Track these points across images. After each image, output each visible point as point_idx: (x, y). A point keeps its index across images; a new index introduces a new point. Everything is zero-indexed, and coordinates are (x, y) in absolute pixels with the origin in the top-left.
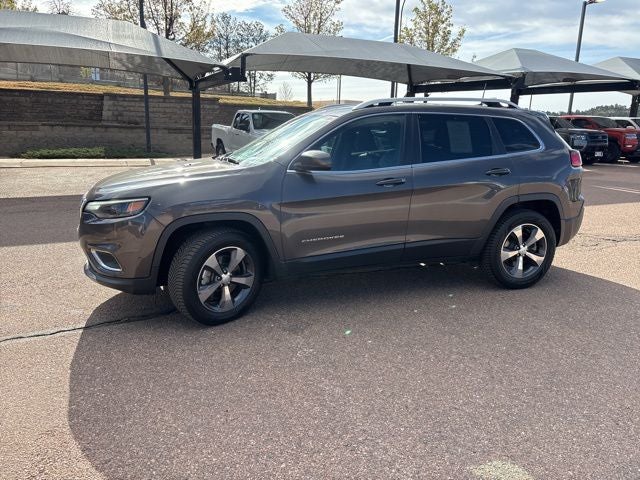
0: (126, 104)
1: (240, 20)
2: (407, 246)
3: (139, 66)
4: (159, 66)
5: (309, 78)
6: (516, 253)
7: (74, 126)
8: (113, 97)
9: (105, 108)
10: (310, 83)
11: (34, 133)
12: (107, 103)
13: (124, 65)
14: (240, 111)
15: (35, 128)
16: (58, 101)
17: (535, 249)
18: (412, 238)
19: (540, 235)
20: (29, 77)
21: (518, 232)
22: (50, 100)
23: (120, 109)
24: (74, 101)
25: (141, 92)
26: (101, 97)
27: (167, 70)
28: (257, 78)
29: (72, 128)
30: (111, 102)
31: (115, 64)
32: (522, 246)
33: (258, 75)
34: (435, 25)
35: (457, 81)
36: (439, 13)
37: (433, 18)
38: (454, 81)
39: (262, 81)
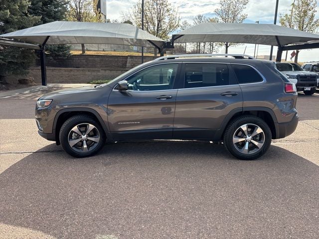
0: (136, 60)
1: (207, 17)
2: (174, 130)
3: (136, 42)
4: (144, 42)
5: (227, 45)
6: (244, 139)
7: (114, 70)
8: (132, 57)
9: (128, 62)
10: (227, 47)
11: (98, 73)
12: (129, 60)
13: (129, 43)
15: (98, 71)
16: (110, 59)
17: (258, 138)
18: (179, 126)
19: (259, 130)
20: (102, 50)
21: (244, 127)
22: (107, 59)
23: (134, 62)
24: (116, 59)
25: (140, 54)
26: (127, 57)
27: (148, 44)
28: (214, 46)
29: (113, 71)
30: (130, 60)
31: (126, 43)
32: (247, 136)
33: (214, 44)
34: (305, 12)
35: (305, 43)
36: (308, 5)
37: (305, 8)
38: (303, 43)
39: (217, 47)
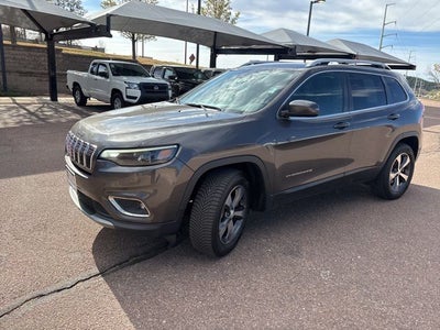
5: (133, 38)
10: (134, 41)
14: (95, 61)
